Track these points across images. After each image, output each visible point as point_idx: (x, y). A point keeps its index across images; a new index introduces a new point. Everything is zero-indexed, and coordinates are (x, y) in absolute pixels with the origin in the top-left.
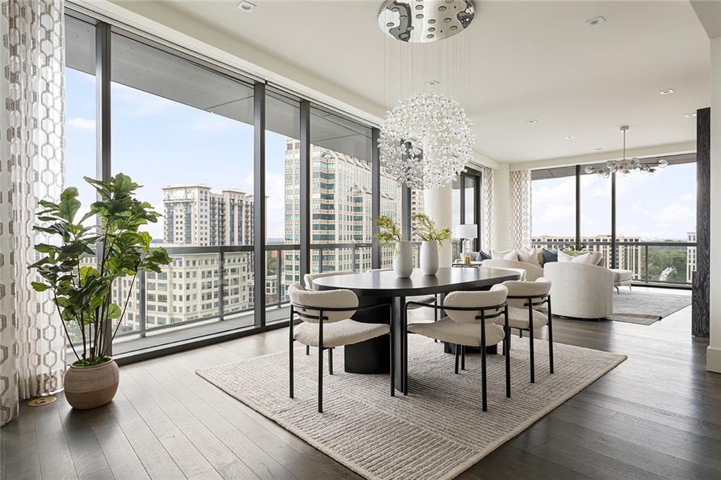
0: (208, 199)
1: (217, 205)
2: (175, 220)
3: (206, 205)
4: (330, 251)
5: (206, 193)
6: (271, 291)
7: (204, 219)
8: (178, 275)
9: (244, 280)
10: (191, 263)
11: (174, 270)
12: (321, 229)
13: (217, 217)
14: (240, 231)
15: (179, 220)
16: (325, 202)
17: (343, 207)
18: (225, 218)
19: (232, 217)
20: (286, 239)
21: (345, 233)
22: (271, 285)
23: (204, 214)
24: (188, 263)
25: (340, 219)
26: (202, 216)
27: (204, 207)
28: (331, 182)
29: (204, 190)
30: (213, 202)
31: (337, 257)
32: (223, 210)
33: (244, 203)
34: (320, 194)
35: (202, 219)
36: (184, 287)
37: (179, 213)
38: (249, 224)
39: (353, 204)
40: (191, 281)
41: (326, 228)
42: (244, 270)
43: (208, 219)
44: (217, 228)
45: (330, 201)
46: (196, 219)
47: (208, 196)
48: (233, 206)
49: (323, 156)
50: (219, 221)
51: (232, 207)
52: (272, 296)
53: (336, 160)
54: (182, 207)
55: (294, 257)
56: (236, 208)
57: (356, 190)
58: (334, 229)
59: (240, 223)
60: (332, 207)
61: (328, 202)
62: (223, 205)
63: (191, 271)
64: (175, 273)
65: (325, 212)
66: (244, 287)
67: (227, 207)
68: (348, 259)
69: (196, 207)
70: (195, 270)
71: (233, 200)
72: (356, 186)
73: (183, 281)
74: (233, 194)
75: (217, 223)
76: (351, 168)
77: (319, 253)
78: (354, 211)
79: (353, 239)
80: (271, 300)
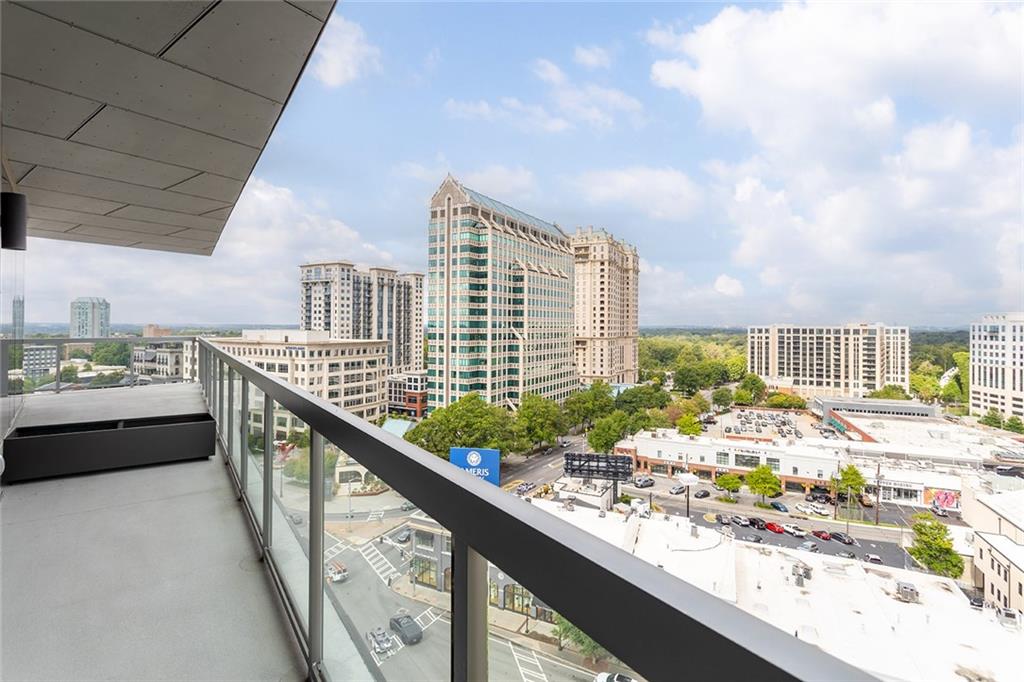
0: (351, 278)
1: (362, 285)
2: (313, 302)
3: (348, 285)
4: (480, 342)
5: (348, 271)
6: (419, 389)
7: (345, 302)
8: (300, 368)
9: (383, 375)
10: (316, 354)
11: (296, 362)
13: (362, 299)
14: (390, 316)
15: (318, 302)
16: (475, 281)
17: (499, 287)
18: (372, 300)
19: (381, 299)
20: (429, 326)
21: (501, 319)
22: (419, 381)
23: (345, 295)
24: (312, 354)
25: (494, 302)
26: (343, 299)
27: (345, 288)
28: (482, 256)
29: (345, 267)
30: (357, 282)
31: (489, 349)
32: (369, 292)
33: (395, 282)
34: (468, 272)
35: (343, 302)
36: (307, 382)
37: (318, 295)
38: (402, 308)
39: (512, 284)
40: (316, 374)
41: (476, 313)
42: (383, 363)
43: (351, 302)
44: (362, 312)
45: (481, 280)
46: (336, 302)
47: (352, 273)
48: (383, 286)
49: (473, 225)
50: (364, 304)
51: (381, 287)
52: (421, 394)
53: (489, 231)
54: (321, 288)
55: (437, 348)
56: (386, 289)
57: (516, 268)
58: (486, 314)
59: (390, 306)
60: (485, 287)
61: (478, 281)
62: (370, 285)
63: (316, 363)
64: (297, 366)
65: (474, 293)
66: (384, 383)
67: (375, 288)
68: (504, 350)
69: (337, 287)
70: (321, 362)
71: (382, 279)
72: (517, 262)
73: (306, 375)
74: (381, 272)
75: (362, 306)
76: (511, 240)
77: (466, 343)
78: (514, 292)
79: (512, 328)
80: (419, 399)
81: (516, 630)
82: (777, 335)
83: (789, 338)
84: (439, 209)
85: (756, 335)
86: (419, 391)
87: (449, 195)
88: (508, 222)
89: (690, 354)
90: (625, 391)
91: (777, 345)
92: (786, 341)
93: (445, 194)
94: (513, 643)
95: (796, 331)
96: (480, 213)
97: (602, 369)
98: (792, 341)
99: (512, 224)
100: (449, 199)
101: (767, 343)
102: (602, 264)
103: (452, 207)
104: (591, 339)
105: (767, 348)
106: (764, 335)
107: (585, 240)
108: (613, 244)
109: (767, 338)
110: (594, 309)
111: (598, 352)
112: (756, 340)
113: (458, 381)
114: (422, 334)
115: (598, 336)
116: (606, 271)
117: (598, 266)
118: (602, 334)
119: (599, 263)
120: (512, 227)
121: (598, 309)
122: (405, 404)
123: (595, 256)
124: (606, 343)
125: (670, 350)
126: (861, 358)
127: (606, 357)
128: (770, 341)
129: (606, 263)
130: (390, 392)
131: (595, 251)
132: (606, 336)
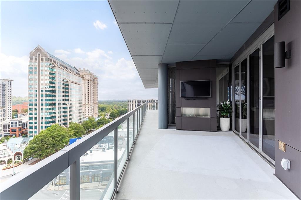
4: (54, 106)
12: (49, 97)
16: (51, 85)
17: (60, 87)
20: (29, 101)
21: (61, 98)
22: (17, 123)
25: (59, 92)
28: (54, 76)
31: (57, 109)
34: (48, 82)
39: (64, 86)
41: (51, 96)
45: (54, 84)
49: (50, 65)
52: (19, 128)
53: (57, 67)
55: (34, 109)
57: (66, 81)
58: (56, 97)
60: (54, 87)
61: (52, 85)
65: (51, 89)
68: (62, 109)
72: (66, 79)
76: (64, 72)
77: (48, 107)
78: (65, 89)
79: (64, 101)
80: (17, 130)
81: (98, 186)
82: (135, 102)
83: (137, 103)
84: (34, 57)
85: (130, 102)
86: (18, 126)
87: (39, 53)
88: (62, 65)
89: (110, 108)
90: (98, 120)
91: (135, 105)
92: (137, 104)
93: (37, 52)
94: (99, 189)
95: (139, 101)
96: (52, 61)
97: (88, 114)
98: (138, 104)
99: (63, 66)
100: (39, 54)
101: (132, 104)
102: (88, 81)
103: (41, 57)
104: (85, 104)
105: (132, 106)
106: (131, 102)
107: (82, 73)
108: (92, 75)
109: (132, 103)
110: (86, 95)
111: (87, 108)
112: (130, 104)
113: (44, 121)
114: (12, 104)
115: (87, 103)
116: (90, 83)
117: (87, 82)
118: (88, 103)
119: (87, 81)
120: (63, 67)
121: (87, 95)
122: (9, 133)
123: (86, 78)
124: (89, 106)
125: (104, 107)
126: (152, 107)
127: (90, 110)
128: (133, 104)
129: (90, 81)
130: (4, 128)
131: (86, 77)
132: (90, 103)
